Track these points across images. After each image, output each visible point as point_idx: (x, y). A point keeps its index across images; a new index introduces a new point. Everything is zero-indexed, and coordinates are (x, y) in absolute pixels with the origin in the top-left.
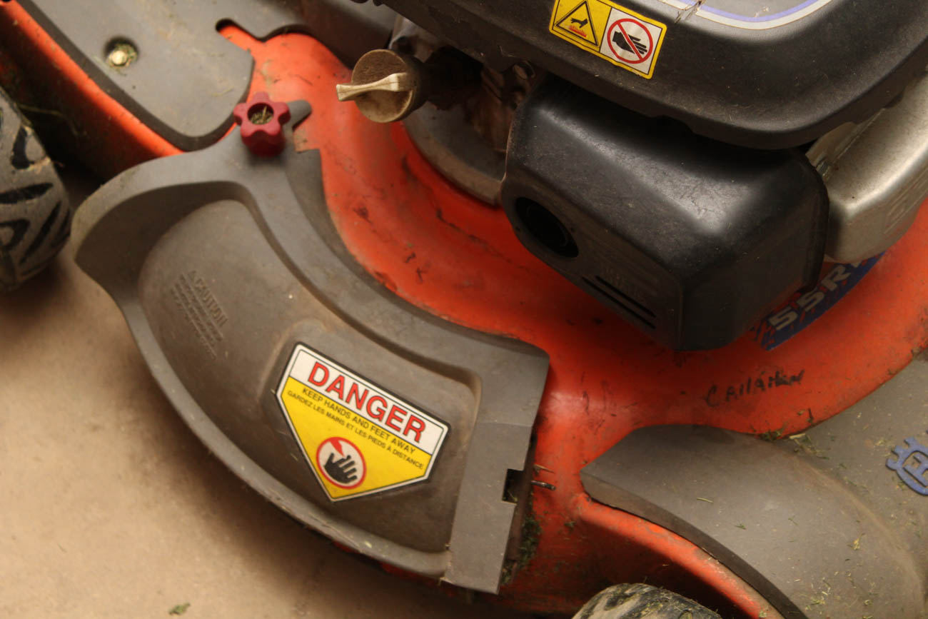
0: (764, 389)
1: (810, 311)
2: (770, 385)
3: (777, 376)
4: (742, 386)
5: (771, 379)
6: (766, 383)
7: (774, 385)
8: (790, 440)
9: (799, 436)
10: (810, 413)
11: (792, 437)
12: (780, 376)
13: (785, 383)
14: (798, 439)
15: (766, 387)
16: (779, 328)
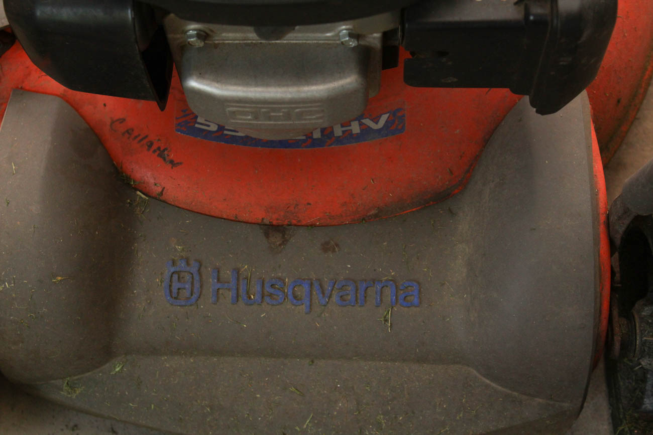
0: (149, 150)
1: (227, 135)
2: (155, 151)
3: (164, 150)
4: (139, 135)
5: (159, 148)
6: (154, 147)
7: (156, 154)
8: (136, 193)
9: (143, 196)
10: (163, 190)
11: (138, 193)
12: (166, 152)
13: (165, 160)
14: (141, 197)
15: (152, 150)
16: (197, 125)
